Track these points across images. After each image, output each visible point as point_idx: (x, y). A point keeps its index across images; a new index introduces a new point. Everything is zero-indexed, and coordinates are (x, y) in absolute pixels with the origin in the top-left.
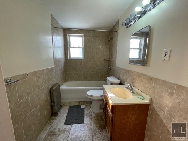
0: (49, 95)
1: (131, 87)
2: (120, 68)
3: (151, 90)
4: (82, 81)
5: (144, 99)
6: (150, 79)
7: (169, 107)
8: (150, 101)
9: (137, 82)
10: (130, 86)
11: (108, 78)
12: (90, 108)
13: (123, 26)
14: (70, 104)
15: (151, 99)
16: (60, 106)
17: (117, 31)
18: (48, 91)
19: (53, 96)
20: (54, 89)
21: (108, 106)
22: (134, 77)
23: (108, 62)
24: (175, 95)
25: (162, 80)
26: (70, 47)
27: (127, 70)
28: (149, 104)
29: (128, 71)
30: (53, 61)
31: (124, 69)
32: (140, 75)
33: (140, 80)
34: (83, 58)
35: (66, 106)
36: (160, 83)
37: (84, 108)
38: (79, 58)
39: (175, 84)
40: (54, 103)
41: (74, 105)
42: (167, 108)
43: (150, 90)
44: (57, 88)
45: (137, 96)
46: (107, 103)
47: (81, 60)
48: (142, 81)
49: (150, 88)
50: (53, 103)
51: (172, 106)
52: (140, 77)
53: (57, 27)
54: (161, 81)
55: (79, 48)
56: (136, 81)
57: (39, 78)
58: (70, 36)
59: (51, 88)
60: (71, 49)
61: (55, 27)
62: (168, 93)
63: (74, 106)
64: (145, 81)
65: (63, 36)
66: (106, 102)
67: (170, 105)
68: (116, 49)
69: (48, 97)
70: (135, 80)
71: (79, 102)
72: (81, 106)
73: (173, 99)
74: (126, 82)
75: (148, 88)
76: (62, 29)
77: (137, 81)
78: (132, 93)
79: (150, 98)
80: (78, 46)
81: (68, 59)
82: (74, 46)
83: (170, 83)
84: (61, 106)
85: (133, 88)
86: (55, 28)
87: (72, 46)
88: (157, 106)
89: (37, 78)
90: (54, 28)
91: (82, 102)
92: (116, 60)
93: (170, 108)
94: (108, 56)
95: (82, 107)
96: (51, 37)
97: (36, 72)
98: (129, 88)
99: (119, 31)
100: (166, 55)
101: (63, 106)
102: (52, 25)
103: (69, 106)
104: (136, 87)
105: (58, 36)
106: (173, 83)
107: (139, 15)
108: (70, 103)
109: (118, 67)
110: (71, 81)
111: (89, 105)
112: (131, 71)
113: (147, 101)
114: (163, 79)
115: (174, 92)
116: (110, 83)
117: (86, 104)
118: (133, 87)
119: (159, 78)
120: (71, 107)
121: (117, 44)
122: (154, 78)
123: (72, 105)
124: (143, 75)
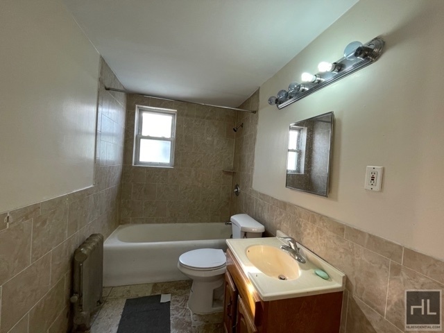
0: (69, 271)
1: (295, 246)
2: (263, 195)
3: (343, 256)
4: (166, 223)
5: (328, 278)
6: (342, 230)
7: (393, 303)
8: (343, 283)
9: (309, 234)
10: (292, 244)
11: (234, 218)
12: (186, 300)
13: (271, 103)
14: (129, 291)
15: (345, 280)
16: (99, 301)
17: (255, 112)
18: (66, 260)
19: (80, 275)
20: (85, 252)
21: (241, 301)
22: (301, 219)
23: (231, 177)
24: (404, 274)
25: (370, 235)
26: (140, 137)
27: (280, 201)
28: (342, 292)
29: (284, 205)
30: (91, 172)
31: (272, 198)
32: (315, 217)
33: (315, 230)
34: (170, 164)
35: (117, 299)
36: (366, 241)
37: (169, 302)
38: (161, 164)
39: (400, 247)
40: (80, 297)
41: (141, 295)
42: (388, 304)
43: (341, 257)
44: (94, 248)
45: (312, 271)
46: (239, 291)
47: (167, 170)
48: (320, 231)
49: (342, 250)
50: (76, 297)
51: (399, 301)
52: (314, 222)
53: (113, 87)
54: (367, 237)
55: (163, 139)
56: (305, 230)
57: (44, 223)
58: (141, 111)
59: (77, 252)
60: (142, 141)
61: (108, 87)
62: (388, 267)
63: (140, 298)
64: (329, 233)
65: (125, 108)
66: (235, 287)
67: (395, 298)
68: (253, 149)
69: (63, 279)
70: (302, 229)
71: (155, 285)
72: (159, 297)
73: (400, 282)
74: (279, 229)
75: (336, 250)
76: (123, 93)
77: (308, 231)
78: (299, 260)
79: (344, 277)
80: (160, 136)
81: (132, 166)
82: (151, 135)
83: (390, 243)
84: (100, 303)
85: (299, 249)
86: (107, 90)
87: (144, 133)
88: (363, 297)
89: (38, 225)
90: (103, 88)
91: (163, 284)
92: (252, 174)
93: (396, 304)
94: (232, 164)
95: (165, 299)
96: (93, 109)
97: (36, 208)
98: (291, 248)
99: (261, 113)
100: (375, 179)
101: (105, 301)
102: (101, 81)
103: (125, 301)
104: (305, 245)
105: (113, 108)
106: (396, 245)
107: (307, 89)
108: (128, 288)
109: (256, 192)
110: (135, 222)
111: (184, 292)
112: (291, 206)
113: (336, 284)
114: (371, 233)
115: (400, 266)
116: (242, 231)
117: (175, 291)
118: (298, 245)
119: (362, 230)
120: (130, 303)
121: (255, 139)
122: (349, 228)
123: (133, 295)
124: (322, 217)
